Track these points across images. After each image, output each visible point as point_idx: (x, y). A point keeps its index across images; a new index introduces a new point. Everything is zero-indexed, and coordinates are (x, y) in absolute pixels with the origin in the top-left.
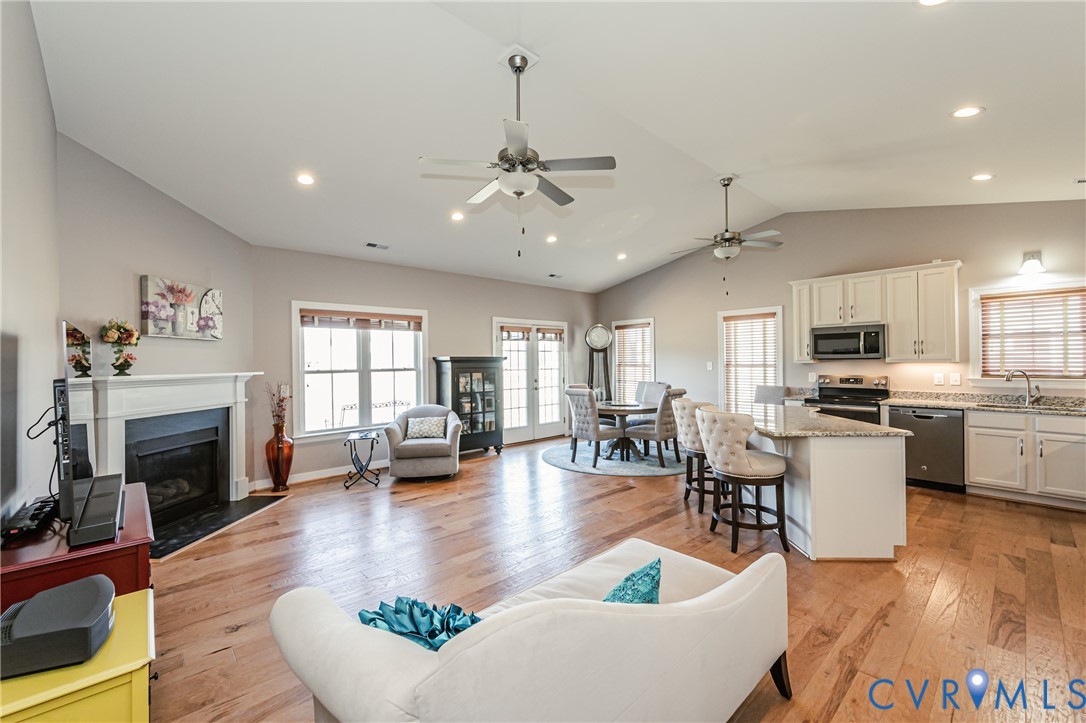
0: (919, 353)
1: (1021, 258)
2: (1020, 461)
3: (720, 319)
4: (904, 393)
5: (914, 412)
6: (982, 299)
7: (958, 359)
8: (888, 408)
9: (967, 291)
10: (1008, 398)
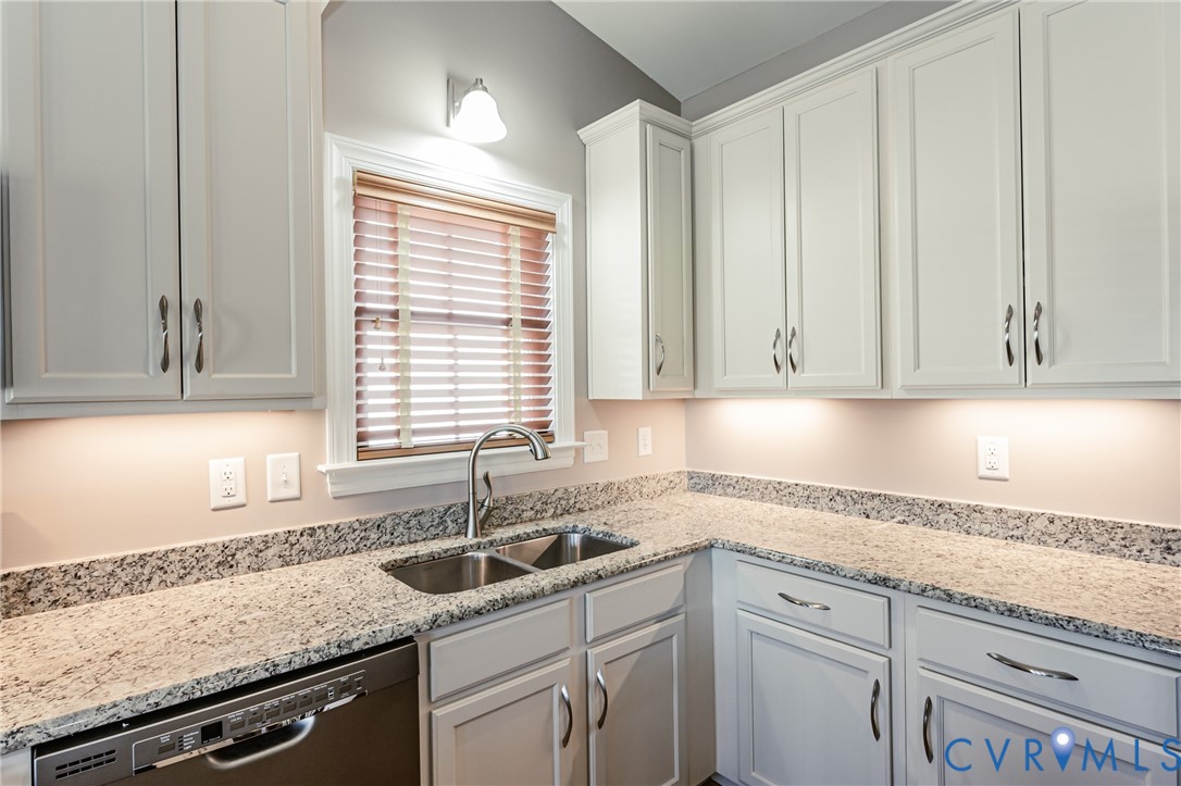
2: (560, 768)
6: (357, 181)
10: (425, 520)
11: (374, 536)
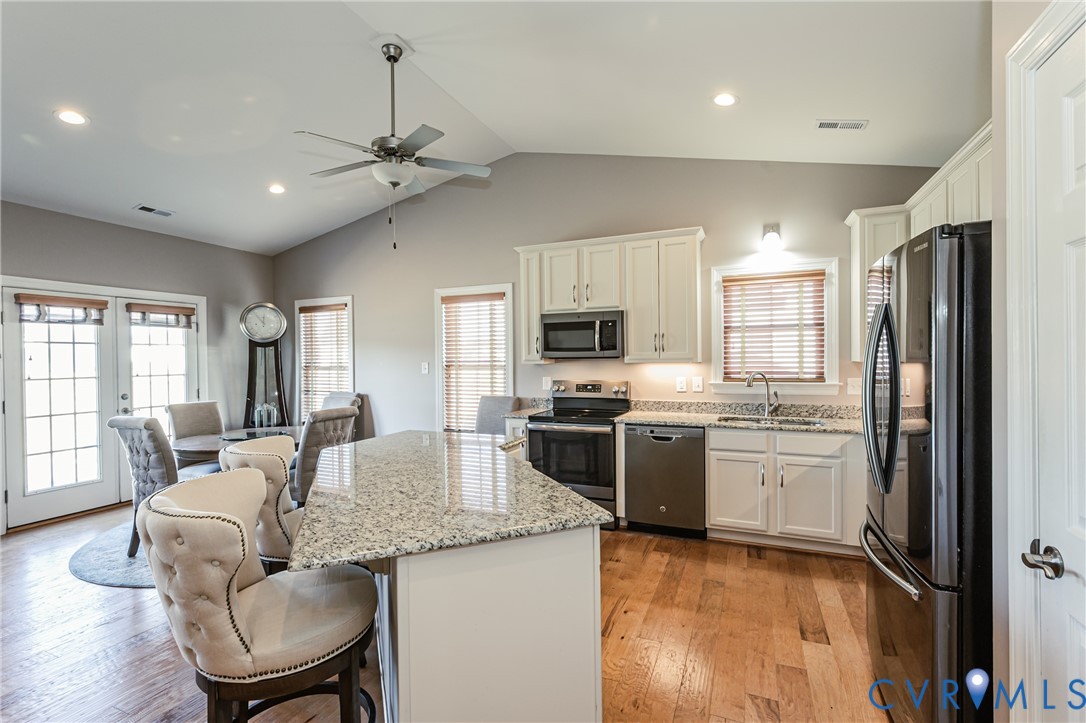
0: (661, 350)
1: (760, 231)
2: (761, 493)
3: (438, 301)
4: (646, 403)
5: (652, 432)
6: (724, 281)
7: (700, 360)
8: (623, 426)
9: (710, 269)
10: (748, 407)
11: (728, 409)
